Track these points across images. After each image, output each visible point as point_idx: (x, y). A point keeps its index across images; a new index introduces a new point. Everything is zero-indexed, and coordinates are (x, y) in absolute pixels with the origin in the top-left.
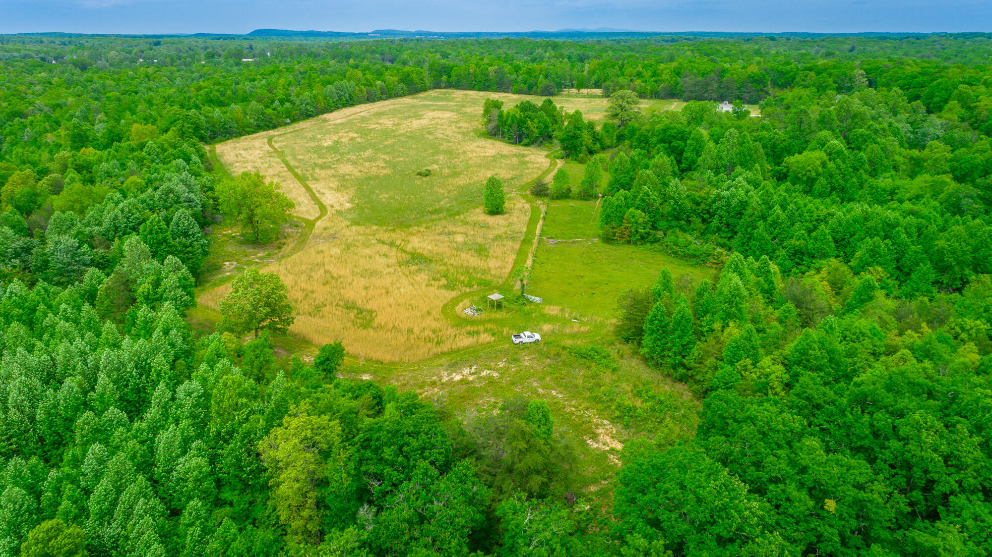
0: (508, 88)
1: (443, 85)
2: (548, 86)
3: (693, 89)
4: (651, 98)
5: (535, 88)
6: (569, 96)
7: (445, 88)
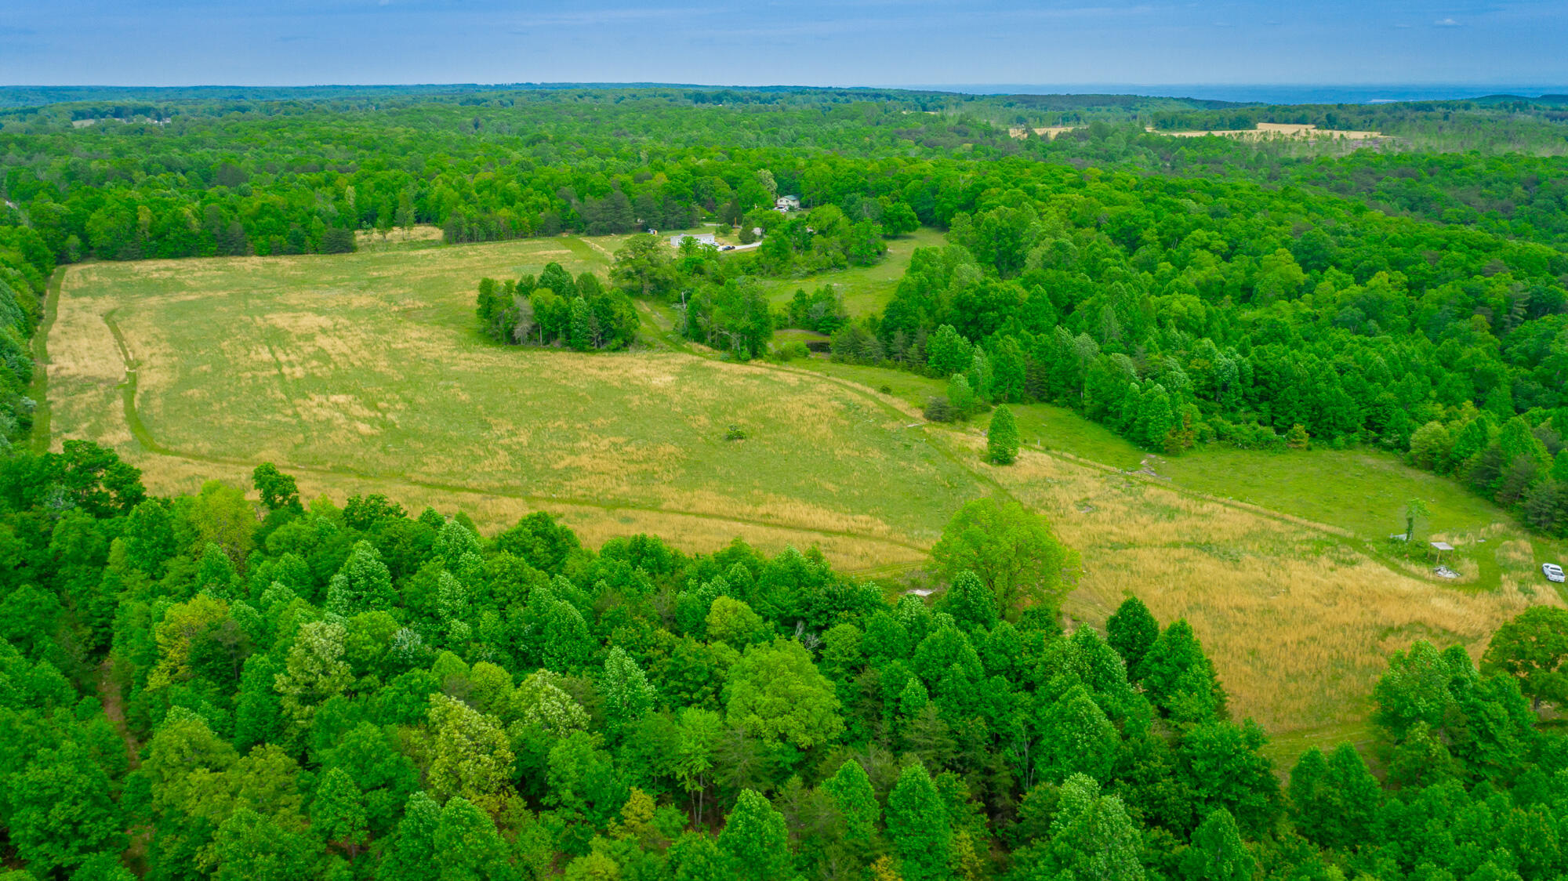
0: (245, 245)
1: (74, 255)
2: (339, 235)
3: (601, 216)
4: (534, 236)
5: (308, 240)
6: (372, 247)
7: (78, 262)
